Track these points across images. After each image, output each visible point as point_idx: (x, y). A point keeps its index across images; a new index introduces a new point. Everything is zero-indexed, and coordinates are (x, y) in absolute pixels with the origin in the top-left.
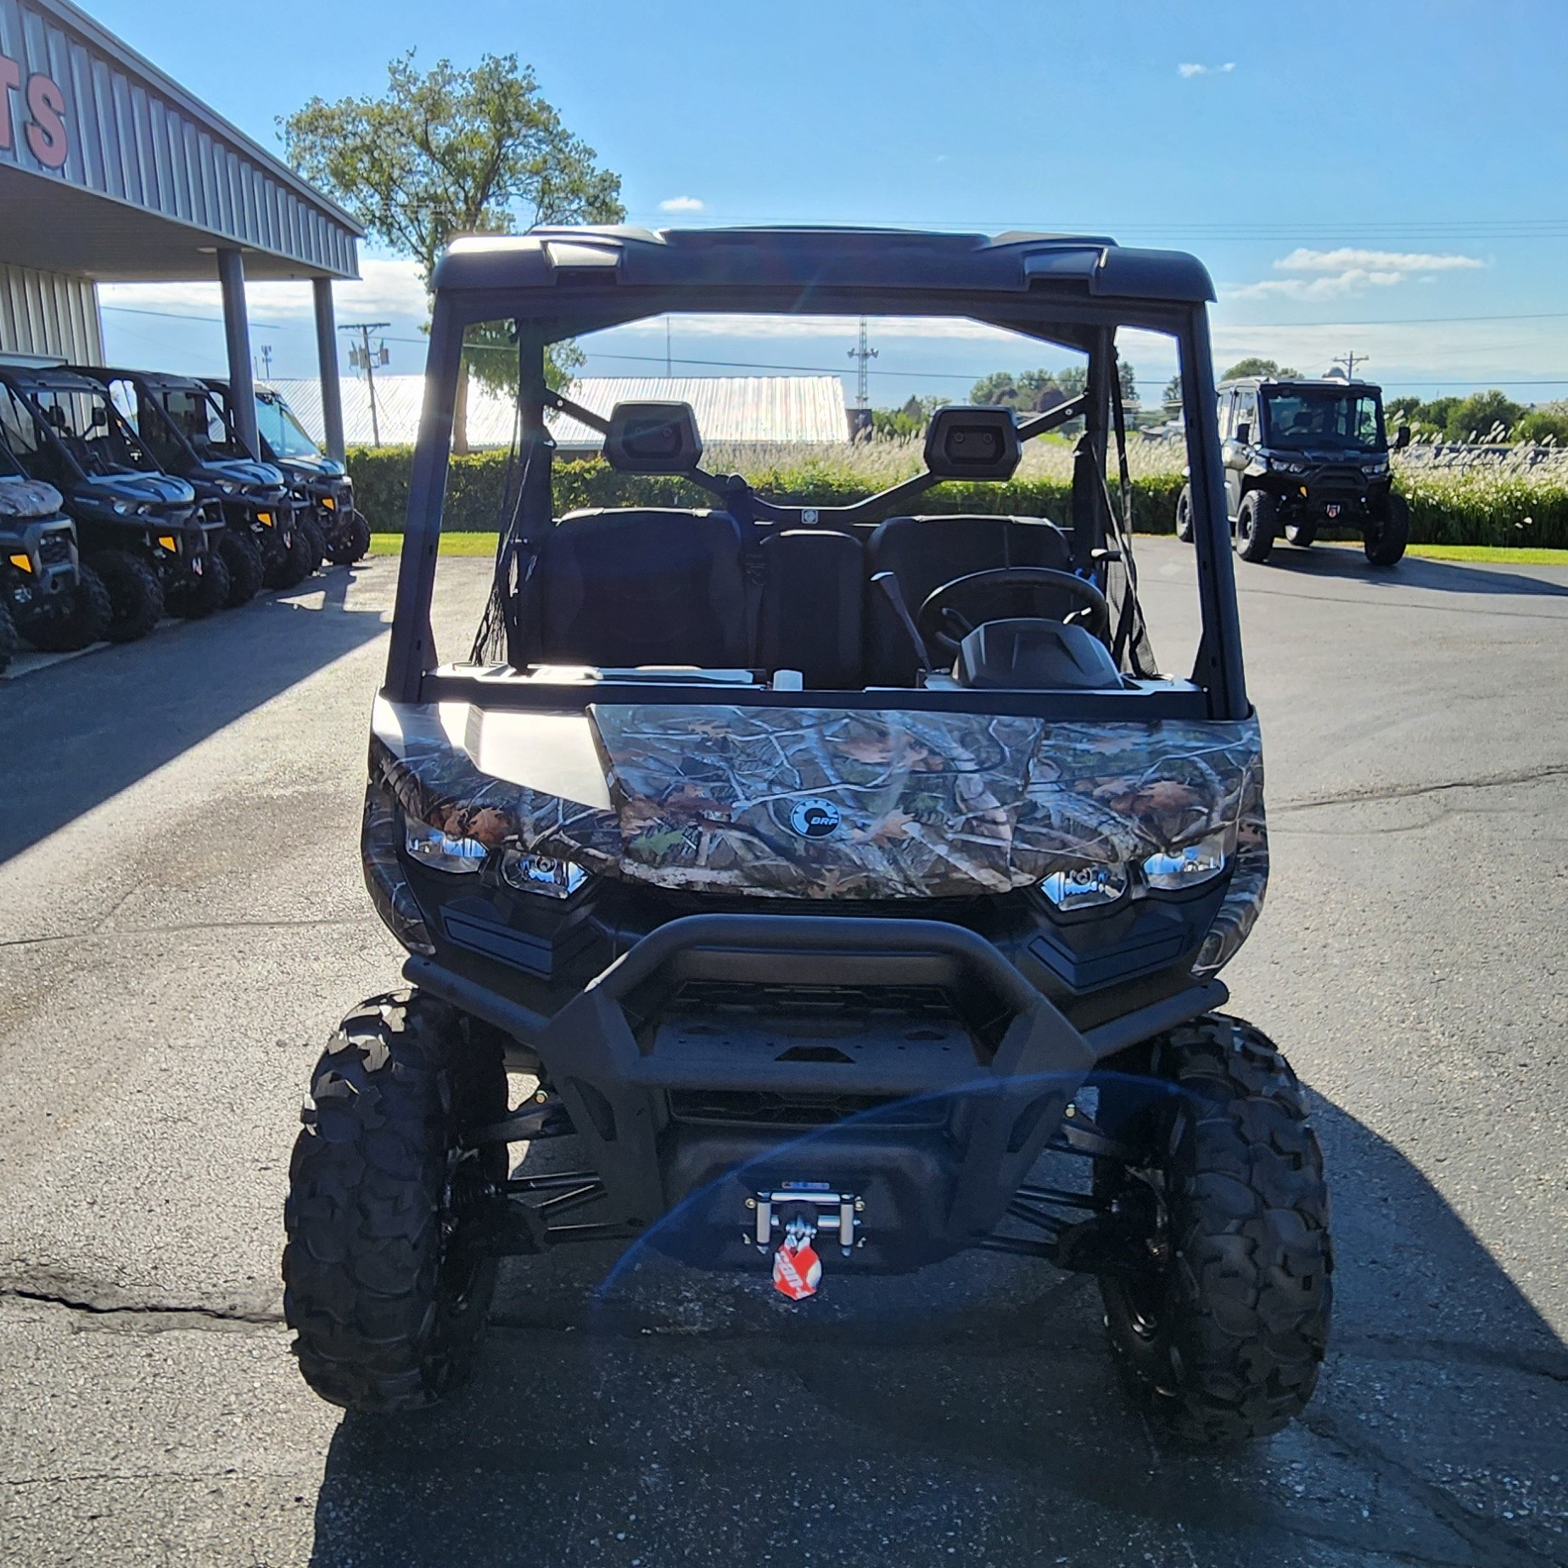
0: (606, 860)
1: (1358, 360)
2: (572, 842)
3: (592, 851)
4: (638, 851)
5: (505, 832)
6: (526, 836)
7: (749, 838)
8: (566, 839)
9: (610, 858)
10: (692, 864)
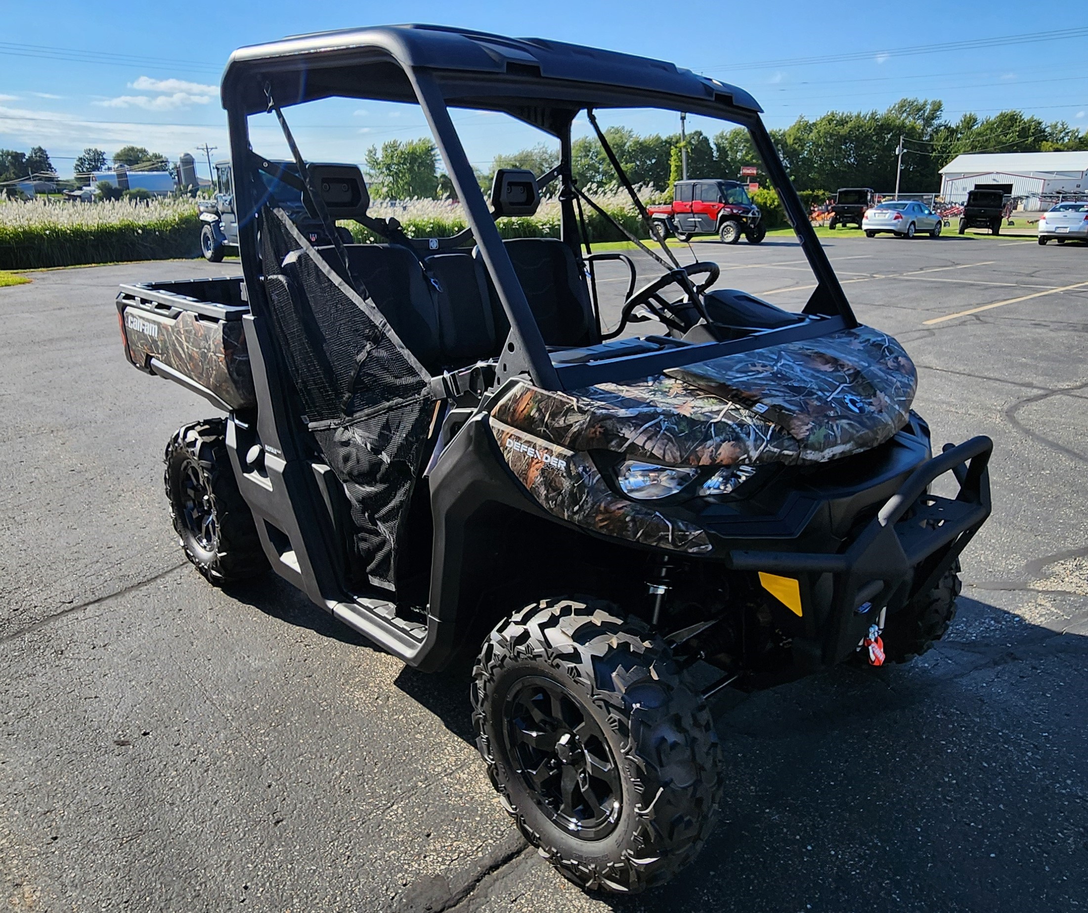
0: (792, 456)
1: (212, 149)
2: (776, 450)
3: (786, 452)
4: (813, 444)
5: (739, 455)
6: (751, 453)
7: (849, 422)
8: (772, 449)
9: (795, 453)
10: (835, 444)
